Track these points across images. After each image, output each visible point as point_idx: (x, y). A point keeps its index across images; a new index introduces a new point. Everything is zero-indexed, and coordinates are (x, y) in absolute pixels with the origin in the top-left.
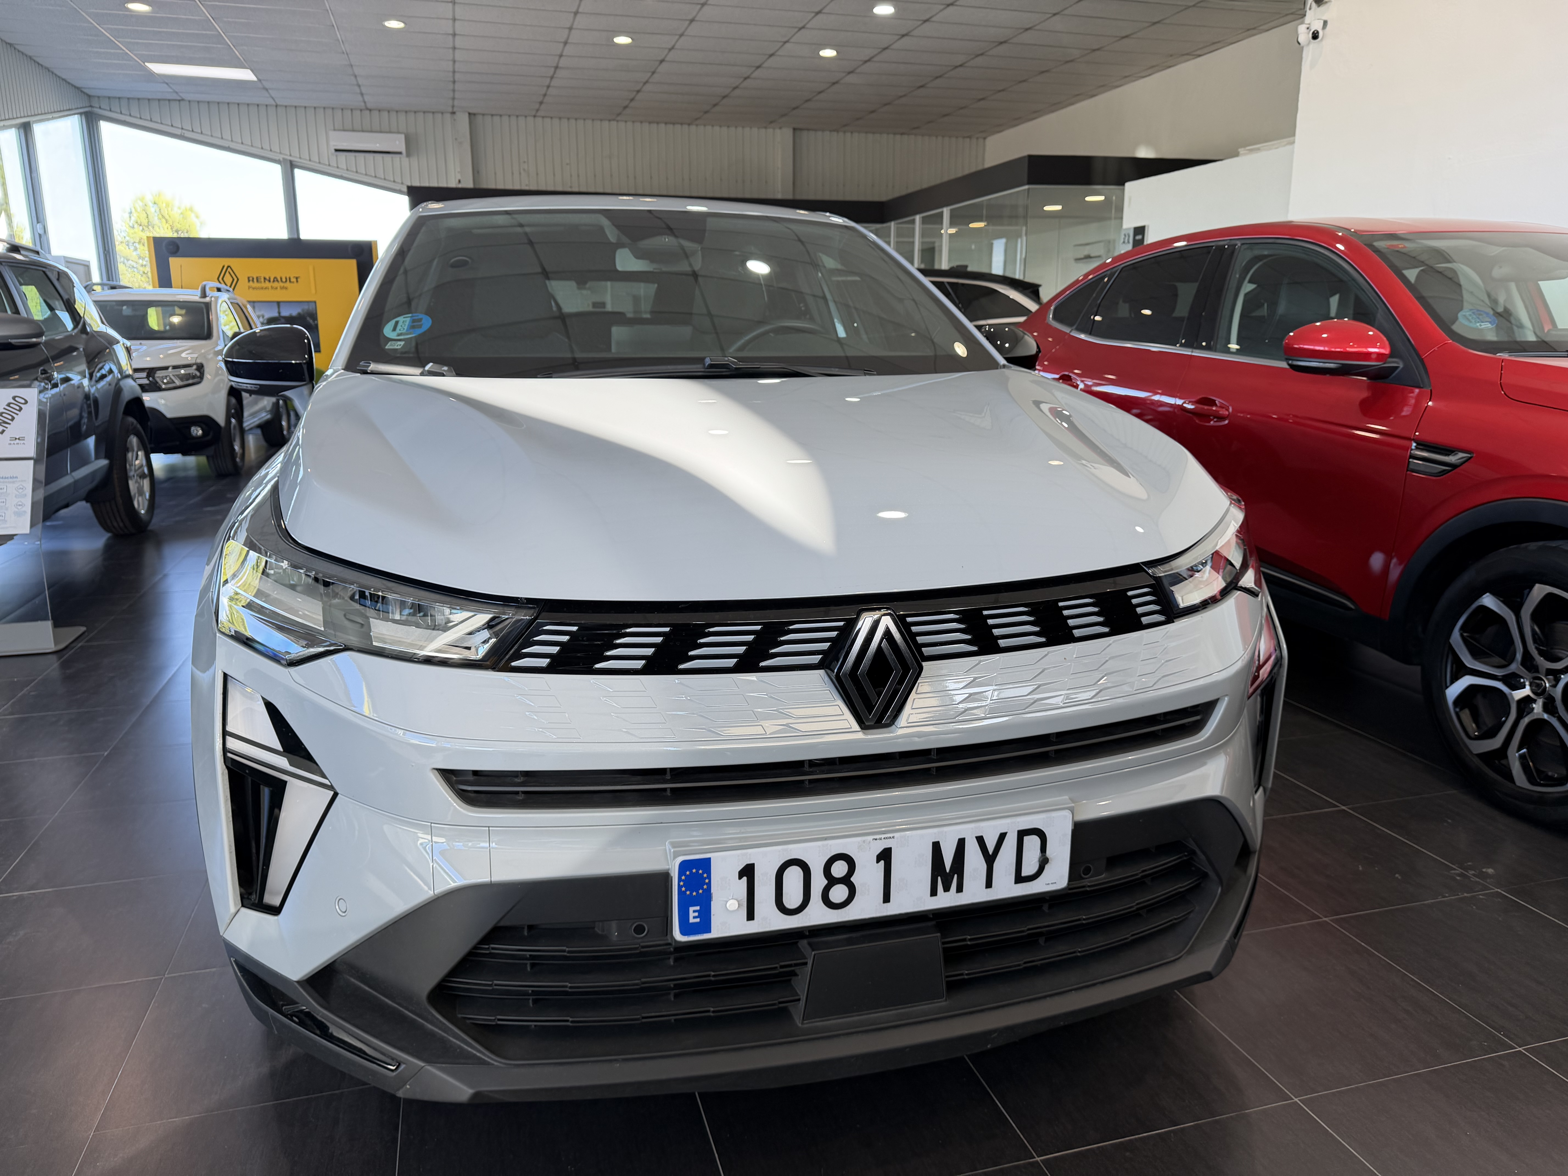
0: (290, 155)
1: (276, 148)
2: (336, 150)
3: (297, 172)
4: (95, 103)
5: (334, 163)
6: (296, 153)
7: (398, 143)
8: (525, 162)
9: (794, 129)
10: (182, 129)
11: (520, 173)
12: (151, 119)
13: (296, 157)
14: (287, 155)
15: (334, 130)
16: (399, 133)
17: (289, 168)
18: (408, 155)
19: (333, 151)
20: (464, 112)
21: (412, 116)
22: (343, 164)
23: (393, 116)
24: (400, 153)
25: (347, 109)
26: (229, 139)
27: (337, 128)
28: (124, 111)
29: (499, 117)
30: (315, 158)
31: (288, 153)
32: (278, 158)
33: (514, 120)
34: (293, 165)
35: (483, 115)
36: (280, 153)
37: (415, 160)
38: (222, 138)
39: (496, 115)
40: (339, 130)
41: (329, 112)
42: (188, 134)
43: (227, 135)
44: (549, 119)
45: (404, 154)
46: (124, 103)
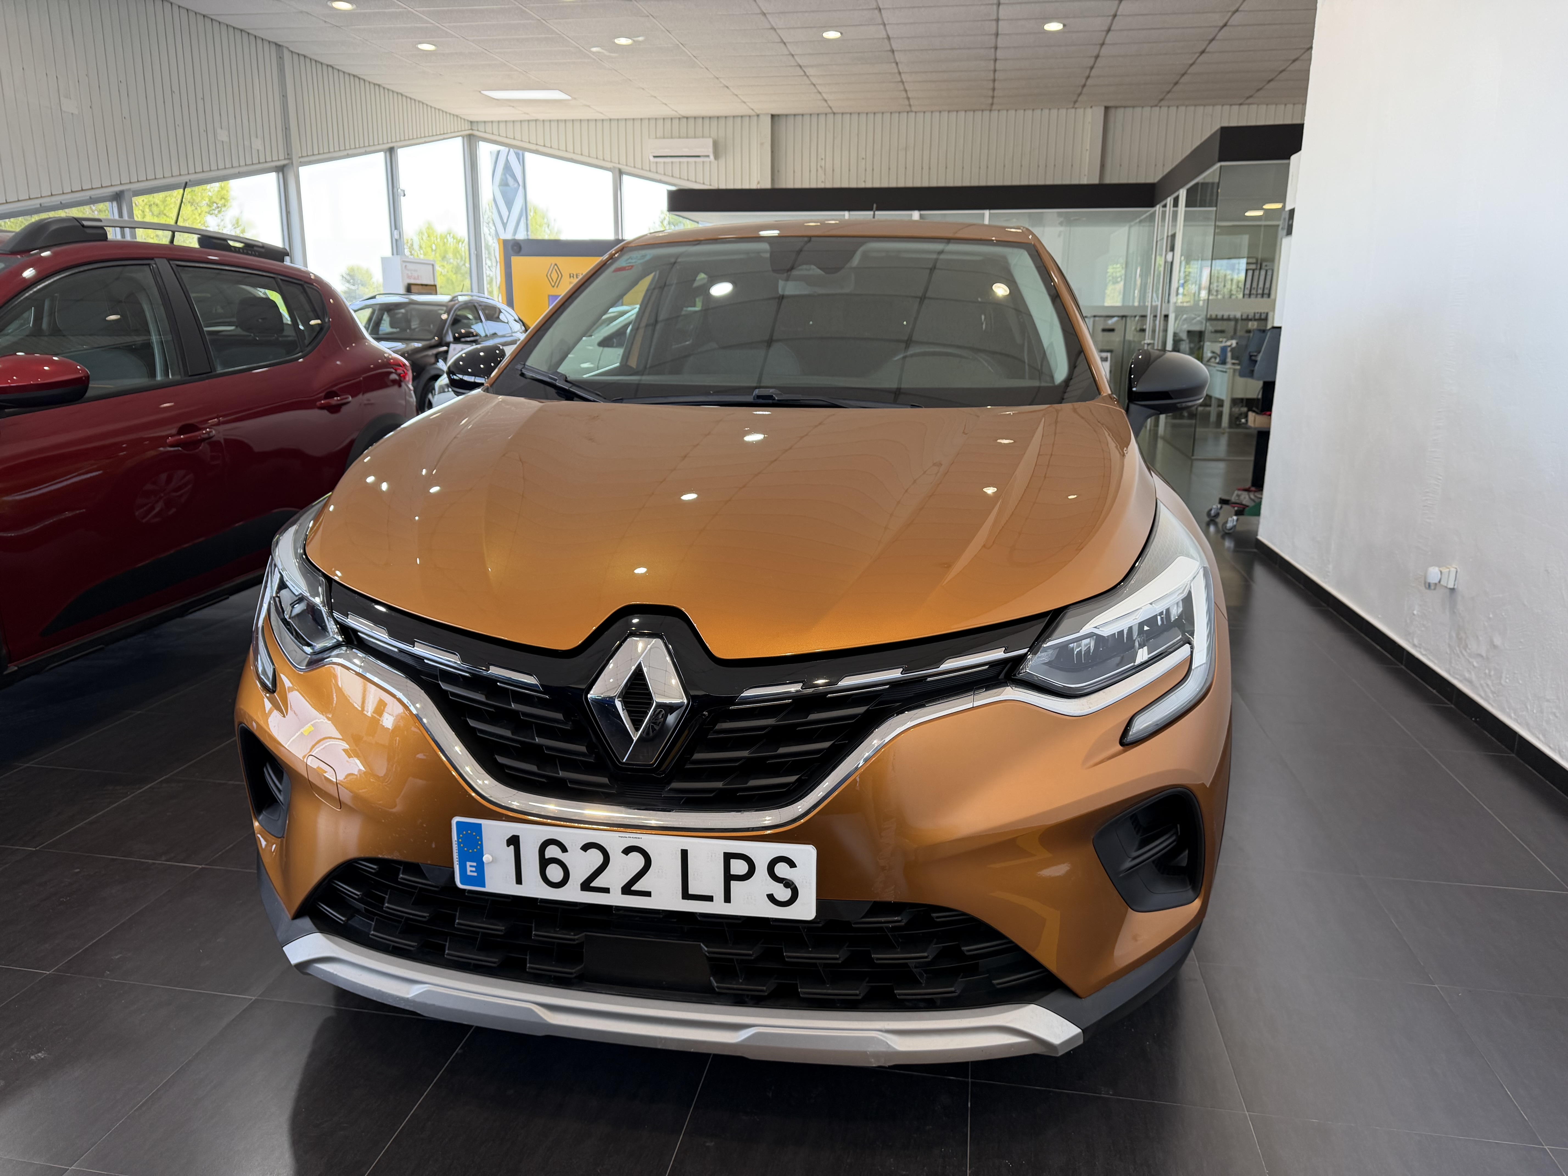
0: (619, 163)
1: (608, 157)
2: (654, 157)
3: (625, 178)
4: (475, 128)
5: (653, 169)
6: (623, 160)
7: (705, 146)
8: (822, 159)
9: (1107, 108)
10: (537, 144)
11: (817, 170)
12: (514, 137)
13: (623, 165)
14: (616, 163)
15: (656, 138)
16: (710, 137)
17: (619, 174)
18: (717, 157)
19: (652, 158)
20: (767, 114)
21: (722, 121)
22: (661, 169)
23: (707, 122)
24: (708, 156)
25: (668, 118)
26: (572, 151)
27: (658, 136)
28: (495, 132)
29: (801, 117)
30: (639, 165)
31: (617, 162)
32: (609, 167)
33: (814, 119)
34: (621, 173)
35: (786, 115)
36: (611, 162)
37: (722, 161)
38: (566, 151)
39: (798, 115)
40: (660, 138)
41: (653, 123)
42: (541, 149)
43: (570, 148)
44: (849, 115)
45: (712, 157)
46: (495, 125)
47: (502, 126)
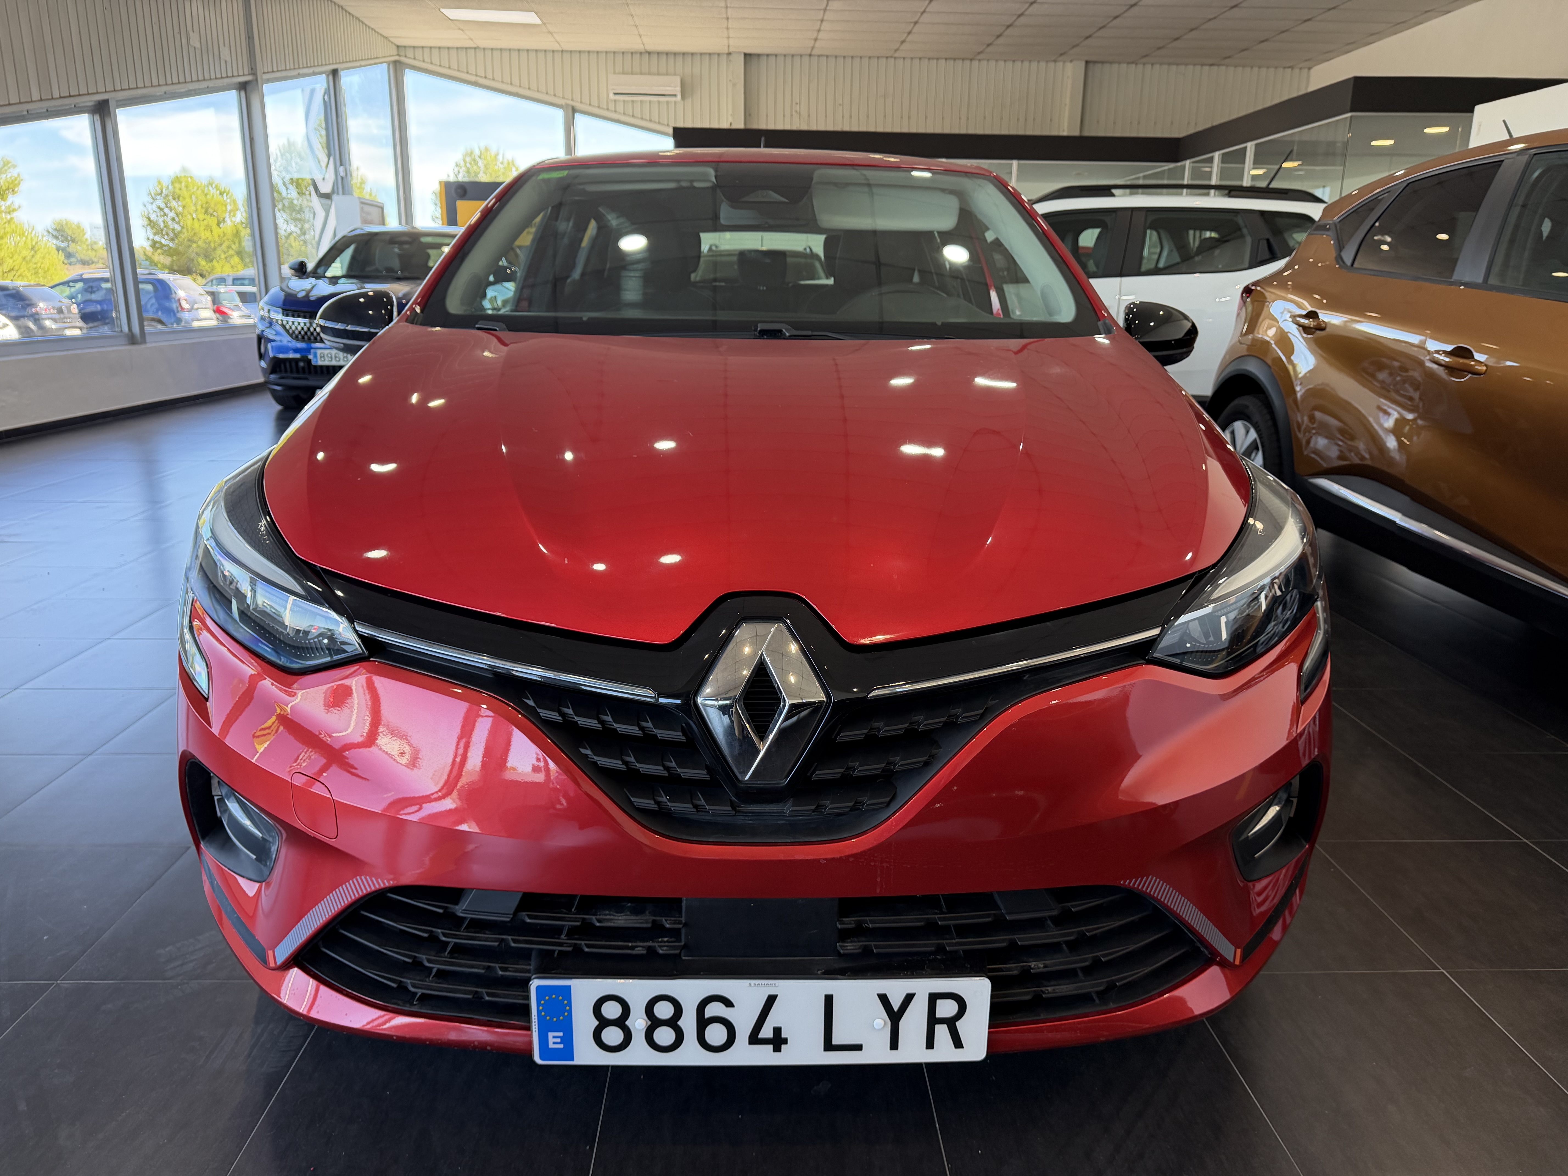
0: (572, 100)
1: (559, 93)
2: (615, 94)
4: (402, 53)
5: (611, 107)
6: (577, 96)
7: (671, 85)
8: (797, 104)
9: (1087, 62)
10: (476, 75)
11: (792, 115)
12: (449, 66)
13: (577, 102)
14: (568, 100)
15: (615, 73)
16: (675, 74)
17: (571, 112)
18: (683, 97)
19: (611, 96)
20: (739, 53)
21: (689, 59)
22: (620, 108)
23: (671, 58)
24: (675, 95)
25: (627, 52)
26: (518, 84)
27: (617, 71)
28: (427, 59)
29: (774, 57)
30: (595, 102)
31: (570, 98)
32: (560, 103)
33: (789, 59)
34: (574, 110)
35: (759, 55)
36: (563, 98)
37: (689, 102)
38: (511, 84)
39: (772, 55)
40: (619, 73)
41: (611, 56)
42: (482, 81)
43: (516, 81)
44: (825, 58)
45: (679, 97)
46: (427, 51)
47: (435, 52)
